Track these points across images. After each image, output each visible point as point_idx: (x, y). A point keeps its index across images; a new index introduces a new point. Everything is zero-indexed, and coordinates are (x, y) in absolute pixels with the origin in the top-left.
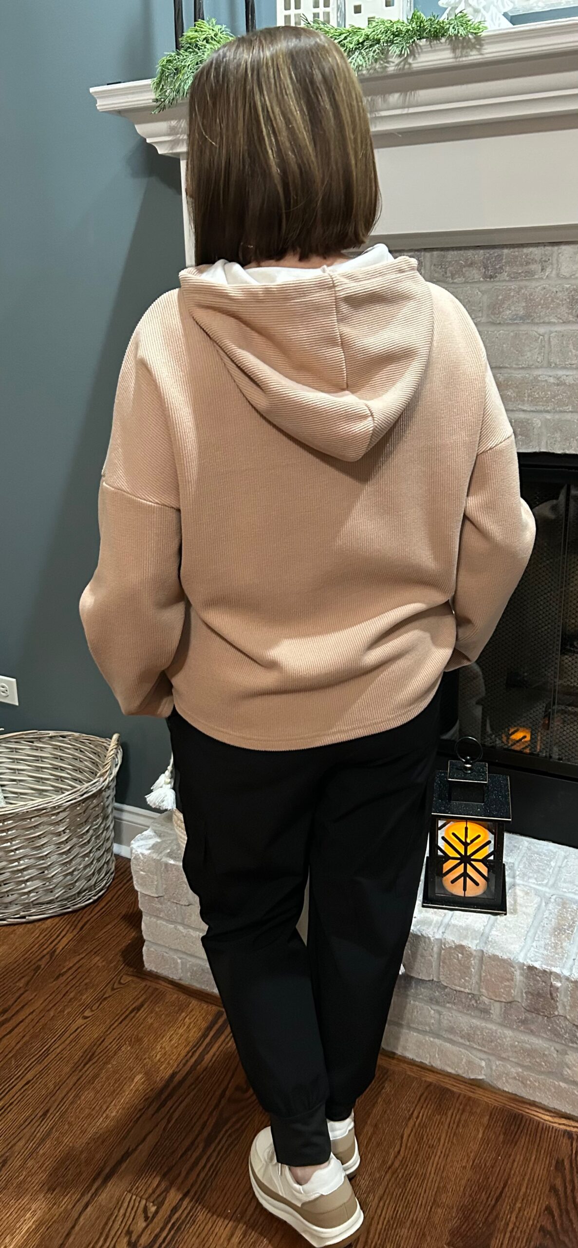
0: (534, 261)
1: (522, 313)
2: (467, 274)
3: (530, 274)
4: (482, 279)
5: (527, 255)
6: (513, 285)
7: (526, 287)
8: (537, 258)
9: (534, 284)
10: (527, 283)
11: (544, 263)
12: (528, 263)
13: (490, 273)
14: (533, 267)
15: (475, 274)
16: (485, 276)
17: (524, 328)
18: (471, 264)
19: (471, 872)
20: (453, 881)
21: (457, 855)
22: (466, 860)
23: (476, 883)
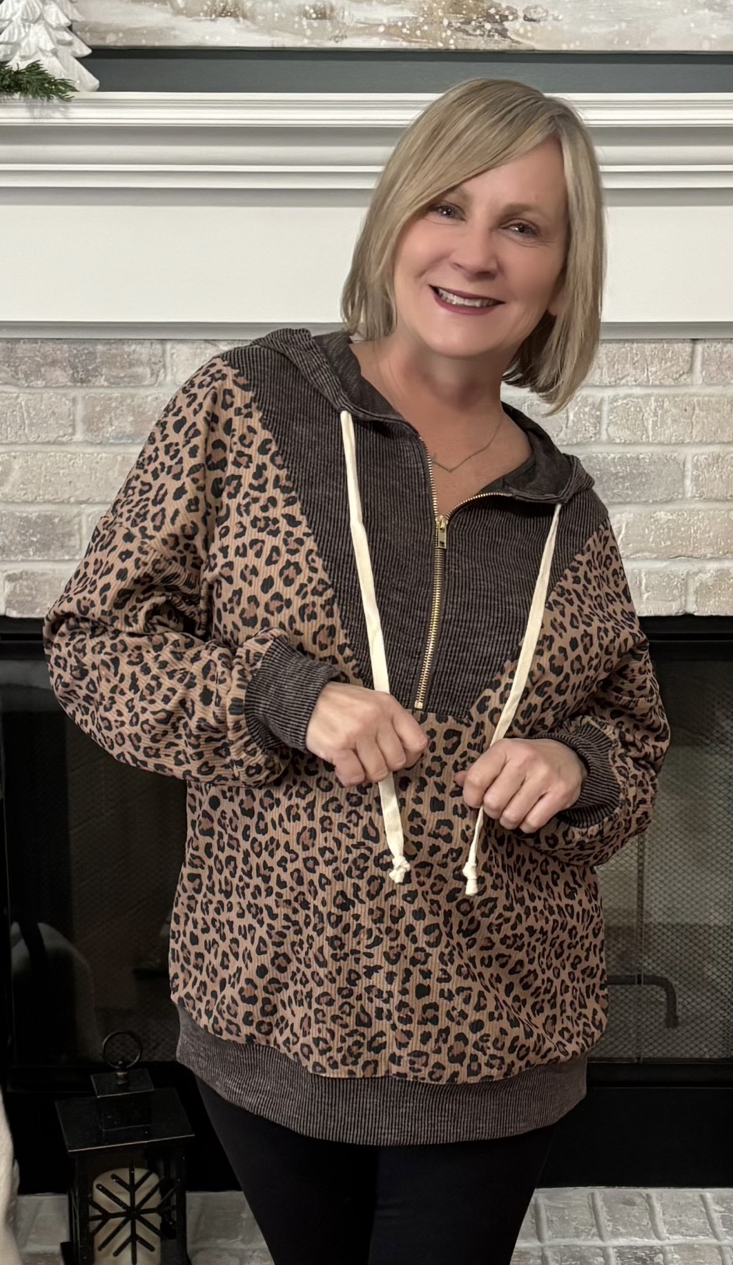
0: (140, 362)
1: (129, 429)
2: (48, 377)
3: (136, 381)
4: (69, 384)
5: (129, 354)
6: (116, 393)
7: (133, 397)
8: (144, 358)
9: (142, 392)
10: (133, 391)
12: (131, 365)
13: (81, 375)
14: (139, 370)
15: (60, 375)
16: (74, 380)
18: (54, 363)
19: (141, 1231)
20: (117, 1254)
21: (120, 1209)
22: (133, 1214)
23: (152, 1249)
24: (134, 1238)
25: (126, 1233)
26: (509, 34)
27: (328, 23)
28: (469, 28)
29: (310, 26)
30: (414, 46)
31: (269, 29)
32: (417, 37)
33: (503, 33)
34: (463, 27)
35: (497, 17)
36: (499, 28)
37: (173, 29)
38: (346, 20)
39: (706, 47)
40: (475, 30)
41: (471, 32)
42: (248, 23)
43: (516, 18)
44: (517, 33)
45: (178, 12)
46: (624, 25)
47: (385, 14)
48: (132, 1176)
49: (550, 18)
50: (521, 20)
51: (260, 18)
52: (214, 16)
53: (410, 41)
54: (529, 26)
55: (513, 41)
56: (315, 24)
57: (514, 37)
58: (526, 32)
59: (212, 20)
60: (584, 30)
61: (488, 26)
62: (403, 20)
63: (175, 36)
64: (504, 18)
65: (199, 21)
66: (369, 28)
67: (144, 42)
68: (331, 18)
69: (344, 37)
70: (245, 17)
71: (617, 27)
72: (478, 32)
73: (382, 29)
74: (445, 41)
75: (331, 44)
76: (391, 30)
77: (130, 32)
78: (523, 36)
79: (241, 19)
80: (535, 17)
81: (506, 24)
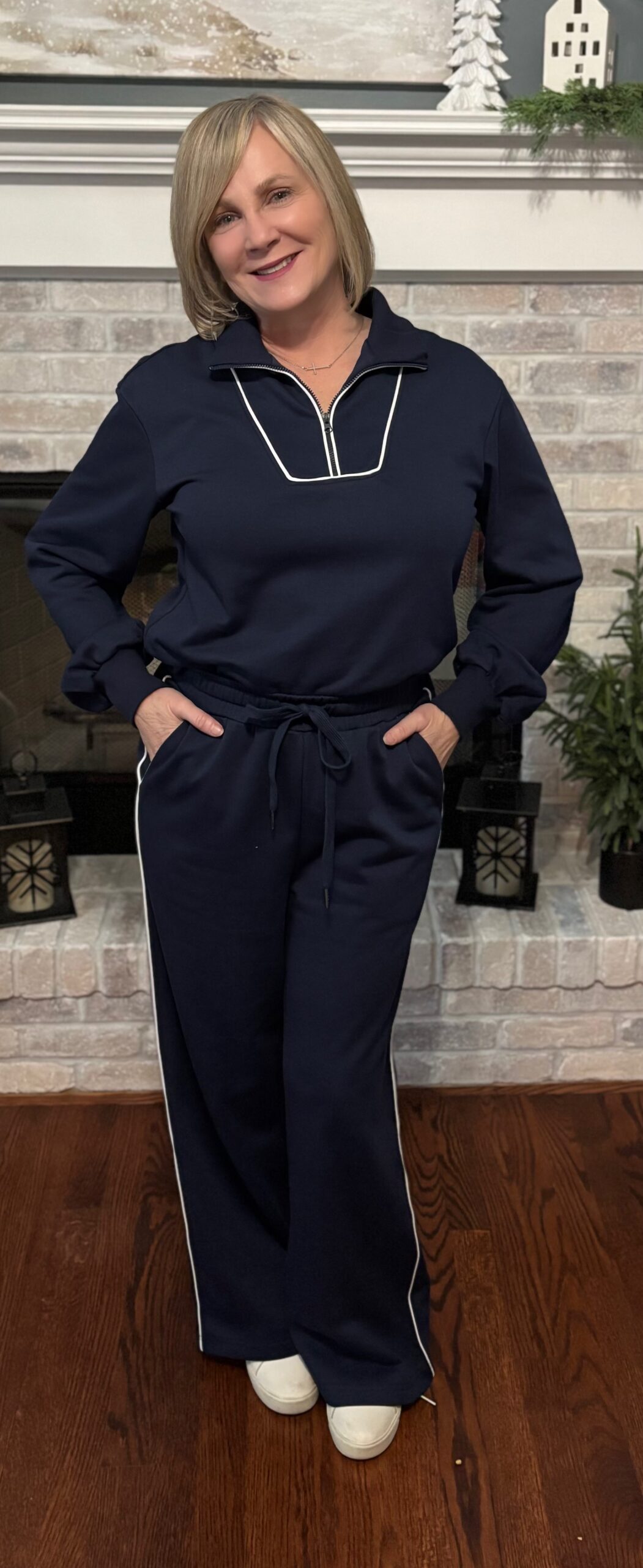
0: (28, 294)
1: (22, 340)
3: (26, 307)
5: (21, 288)
6: (12, 315)
7: (24, 318)
8: (31, 291)
9: (30, 315)
10: (24, 314)
11: (39, 297)
12: (23, 296)
14: (29, 299)
17: (27, 355)
19: (39, 882)
20: (22, 896)
21: (23, 868)
22: (32, 871)
23: (44, 893)
24: (33, 887)
25: (27, 883)
26: (279, 68)
27: (153, 60)
28: (251, 64)
29: (141, 61)
30: (213, 76)
31: (113, 63)
32: (214, 69)
33: (274, 68)
34: (248, 63)
35: (270, 57)
36: (271, 64)
37: (46, 61)
38: (167, 57)
39: (413, 79)
40: (255, 65)
41: (252, 66)
42: (98, 58)
43: (283, 57)
44: (283, 67)
45: (49, 49)
46: (357, 63)
47: (192, 53)
48: (31, 846)
49: (306, 57)
50: (286, 59)
51: (106, 55)
52: (74, 53)
53: (211, 73)
54: (292, 63)
55: (282, 73)
56: (145, 59)
57: (282, 71)
58: (290, 67)
59: (74, 56)
60: (331, 66)
61: (264, 63)
62: (206, 57)
63: (48, 67)
64: (275, 57)
65: (64, 56)
66: (182, 63)
67: (26, 70)
68: (156, 56)
69: (165, 69)
70: (96, 53)
71: (352, 65)
72: (257, 67)
73: (190, 64)
74: (235, 73)
75: (156, 74)
76: (197, 64)
77: (17, 63)
78: (289, 70)
79: (93, 55)
80: (296, 56)
81: (277, 62)
